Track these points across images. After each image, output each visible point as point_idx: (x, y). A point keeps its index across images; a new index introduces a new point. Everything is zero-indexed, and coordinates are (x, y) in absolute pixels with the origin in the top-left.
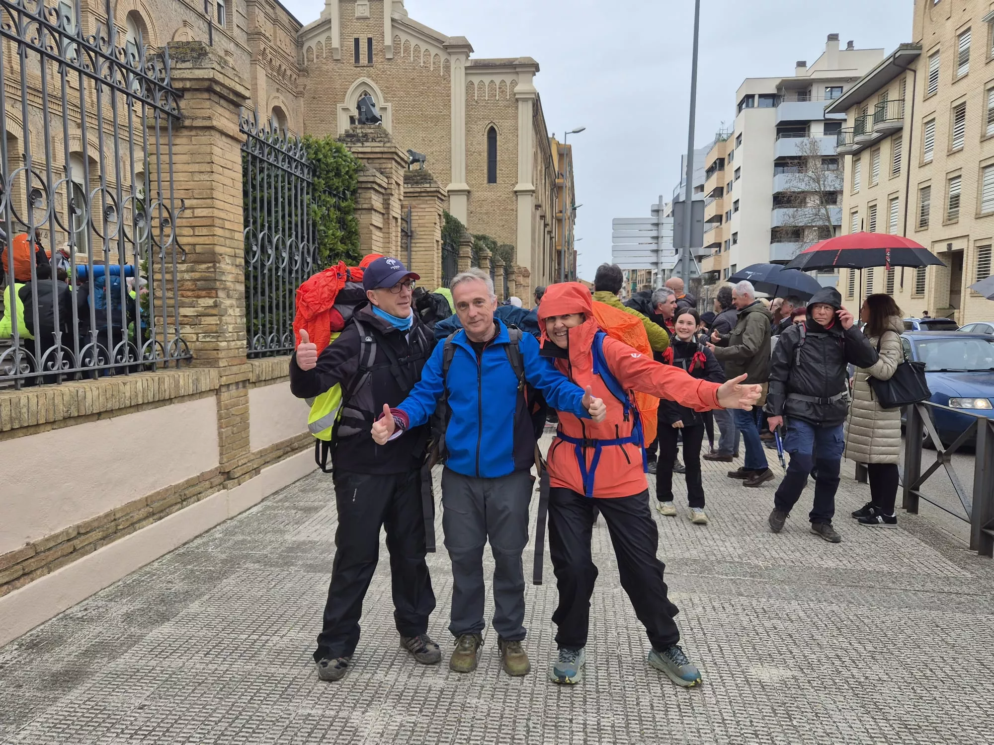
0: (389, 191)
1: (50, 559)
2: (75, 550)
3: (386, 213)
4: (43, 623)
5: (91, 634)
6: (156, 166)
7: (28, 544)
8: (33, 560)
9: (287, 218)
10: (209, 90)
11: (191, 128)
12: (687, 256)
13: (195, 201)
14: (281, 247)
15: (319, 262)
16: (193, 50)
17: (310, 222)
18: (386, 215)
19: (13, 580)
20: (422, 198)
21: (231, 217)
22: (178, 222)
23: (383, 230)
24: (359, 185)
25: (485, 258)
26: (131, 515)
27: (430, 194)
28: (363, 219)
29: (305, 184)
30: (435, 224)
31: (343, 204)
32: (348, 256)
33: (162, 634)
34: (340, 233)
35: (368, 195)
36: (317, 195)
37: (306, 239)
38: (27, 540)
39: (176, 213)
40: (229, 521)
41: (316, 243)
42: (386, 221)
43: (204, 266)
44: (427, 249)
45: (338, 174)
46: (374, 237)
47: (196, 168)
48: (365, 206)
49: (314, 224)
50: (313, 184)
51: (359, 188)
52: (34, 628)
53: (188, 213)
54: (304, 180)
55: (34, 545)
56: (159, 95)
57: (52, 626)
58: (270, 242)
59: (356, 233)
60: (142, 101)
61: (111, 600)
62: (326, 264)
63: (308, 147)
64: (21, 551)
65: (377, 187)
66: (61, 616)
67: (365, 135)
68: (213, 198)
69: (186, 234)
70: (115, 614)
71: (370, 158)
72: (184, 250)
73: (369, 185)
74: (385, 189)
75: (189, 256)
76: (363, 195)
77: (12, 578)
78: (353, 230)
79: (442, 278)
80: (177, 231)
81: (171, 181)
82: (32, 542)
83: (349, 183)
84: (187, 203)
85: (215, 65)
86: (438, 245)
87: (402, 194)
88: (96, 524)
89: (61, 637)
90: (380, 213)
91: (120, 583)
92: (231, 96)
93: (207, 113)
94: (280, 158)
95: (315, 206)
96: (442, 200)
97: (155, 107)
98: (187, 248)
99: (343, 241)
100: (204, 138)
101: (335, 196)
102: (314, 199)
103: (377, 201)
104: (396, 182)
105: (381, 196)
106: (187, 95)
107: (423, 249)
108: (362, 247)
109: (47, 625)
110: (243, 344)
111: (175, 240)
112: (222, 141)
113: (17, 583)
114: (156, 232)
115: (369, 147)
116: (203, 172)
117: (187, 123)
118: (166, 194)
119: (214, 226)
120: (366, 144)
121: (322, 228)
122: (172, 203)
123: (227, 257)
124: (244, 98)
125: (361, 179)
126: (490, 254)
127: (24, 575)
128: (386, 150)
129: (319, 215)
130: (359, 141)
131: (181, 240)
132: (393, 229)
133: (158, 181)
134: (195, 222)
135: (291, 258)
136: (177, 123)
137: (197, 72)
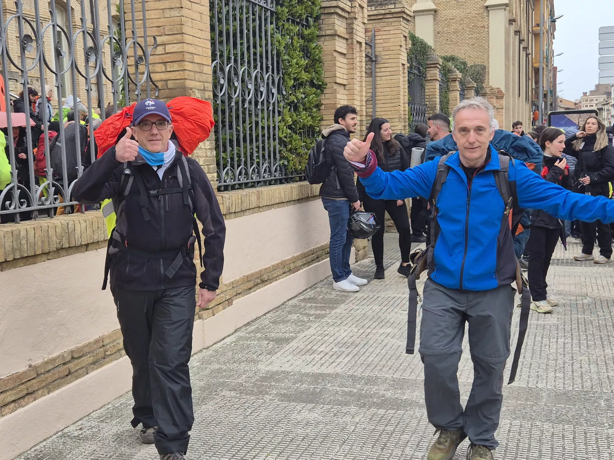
0: (352, 15)
1: (49, 380)
2: (70, 373)
3: (349, 39)
4: (45, 440)
5: (87, 452)
6: (130, 6)
7: (30, 366)
8: (34, 381)
9: (252, 50)
13: (167, 37)
14: (246, 79)
15: (284, 93)
17: (275, 52)
18: (350, 41)
19: (19, 399)
20: (386, 20)
21: (199, 51)
22: (151, 59)
23: (347, 56)
24: (322, 11)
25: (454, 80)
26: (117, 342)
27: (395, 15)
28: (326, 45)
29: (269, 14)
30: (401, 46)
31: (306, 32)
32: (312, 84)
33: (149, 454)
34: (304, 62)
35: (331, 21)
36: (280, 24)
37: (270, 70)
38: (30, 362)
39: (149, 50)
40: (204, 351)
41: (281, 73)
42: (350, 47)
44: (392, 73)
46: (338, 64)
47: (166, 5)
48: (328, 32)
49: (279, 54)
50: (276, 13)
51: (322, 14)
52: (37, 444)
53: (160, 50)
54: (267, 9)
55: (35, 367)
57: (53, 442)
58: (236, 74)
59: (319, 61)
61: (102, 421)
62: (290, 94)
64: (25, 372)
65: (340, 12)
66: (60, 434)
68: (183, 33)
69: (159, 70)
70: (106, 434)
72: (157, 86)
73: (332, 11)
74: (349, 13)
75: (162, 92)
76: (326, 21)
77: (18, 397)
78: (317, 57)
79: (409, 104)
80: (151, 68)
81: (144, 20)
82: (33, 364)
83: (312, 9)
84: (159, 40)
86: (404, 69)
87: (366, 17)
88: (87, 350)
89: (60, 453)
90: (344, 38)
91: (109, 406)
95: (278, 36)
96: (408, 21)
98: (159, 84)
99: (306, 69)
101: (298, 23)
102: (278, 29)
103: (340, 27)
104: (360, 5)
105: (345, 20)
107: (388, 74)
108: (326, 75)
109: (48, 441)
110: (213, 177)
111: (149, 77)
113: (22, 402)
114: (132, 70)
116: (173, 8)
118: (140, 32)
119: (184, 61)
121: (286, 57)
122: (146, 41)
123: (196, 91)
126: (460, 75)
127: (28, 394)
129: (283, 44)
131: (155, 77)
132: (357, 54)
133: (133, 21)
134: (167, 58)
135: (256, 90)
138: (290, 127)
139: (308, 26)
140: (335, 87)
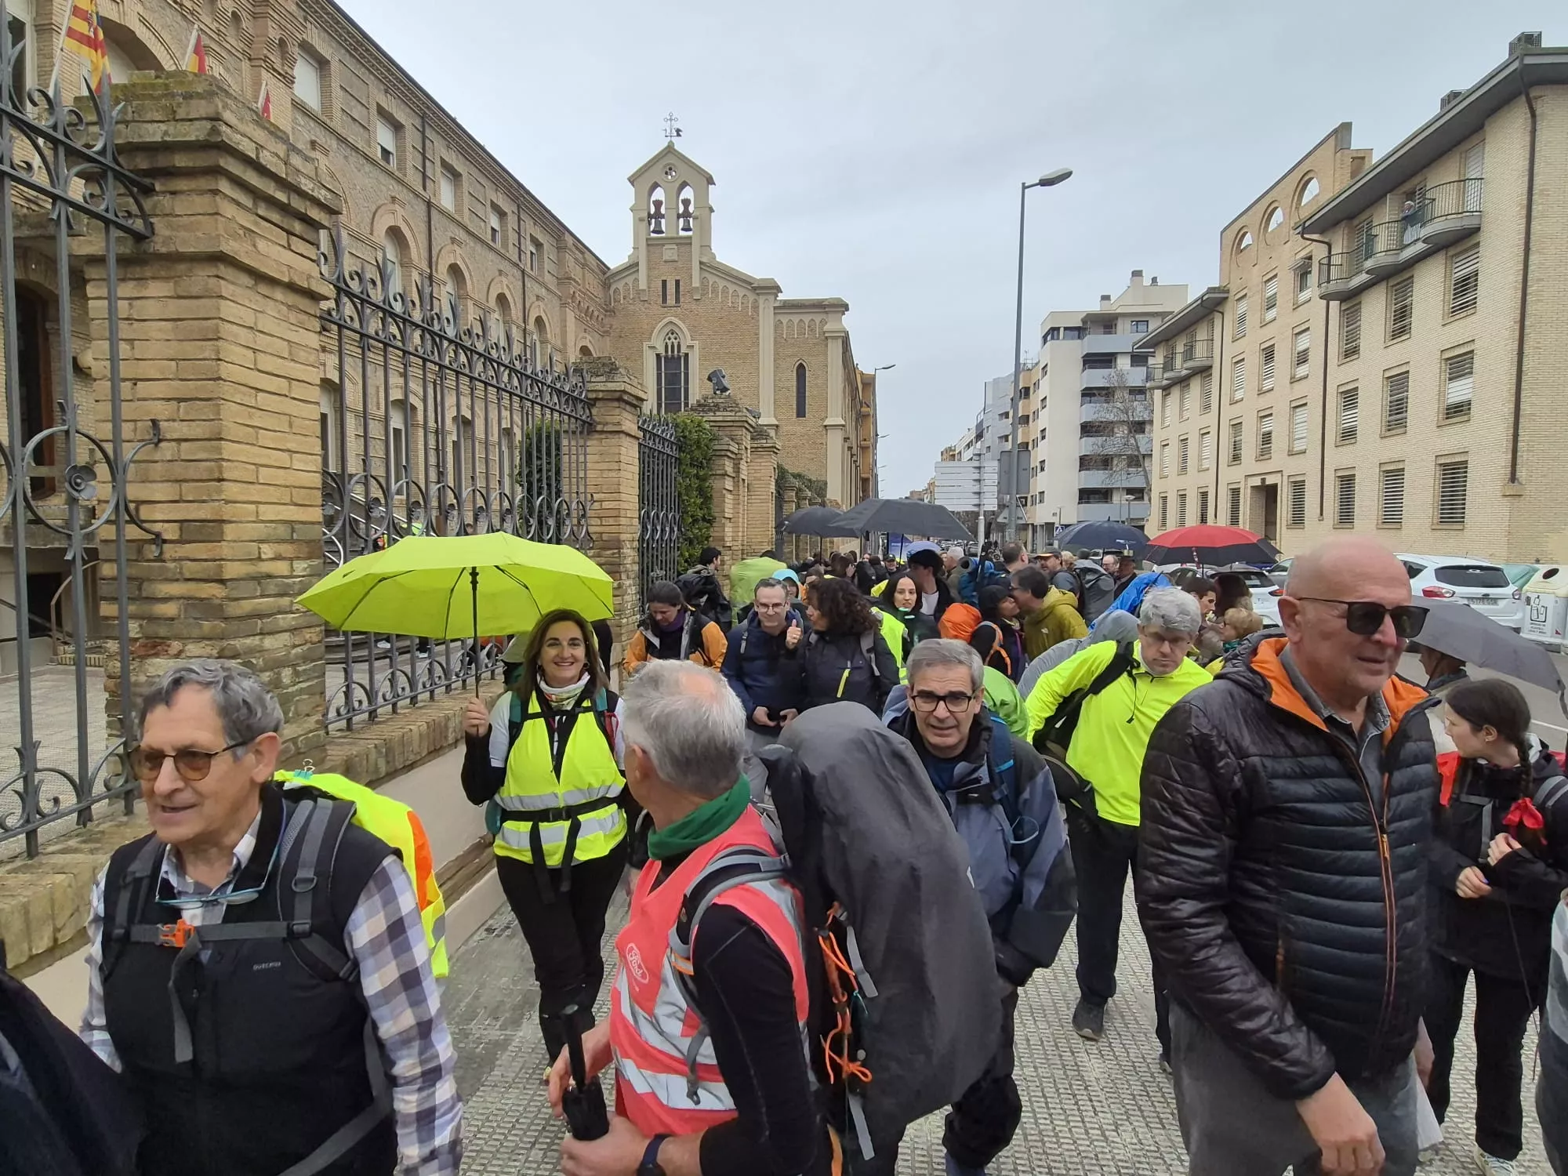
0: (739, 457)
3: (736, 479)
10: (620, 400)
11: (602, 432)
13: (604, 495)
15: (683, 530)
16: (604, 365)
17: (677, 494)
21: (631, 506)
22: (589, 513)
23: (734, 493)
24: (714, 453)
28: (716, 484)
29: (674, 460)
30: (771, 476)
31: (702, 473)
32: (704, 519)
34: (699, 501)
35: (722, 462)
36: (682, 468)
37: (672, 510)
39: (588, 507)
41: (681, 512)
42: (736, 485)
43: (609, 552)
44: (762, 501)
45: (699, 447)
46: (727, 501)
47: (604, 466)
48: (718, 472)
49: (680, 495)
50: (679, 459)
51: (715, 456)
53: (596, 505)
54: (673, 457)
56: (579, 406)
58: (649, 518)
59: (711, 498)
60: (569, 415)
62: (688, 531)
63: (677, 426)
65: (729, 454)
67: (717, 405)
68: (618, 491)
69: (594, 524)
71: (720, 426)
72: (591, 539)
73: (723, 453)
74: (736, 455)
75: (596, 543)
76: (717, 462)
78: (709, 496)
80: (591, 522)
81: (585, 478)
83: (707, 453)
84: (597, 497)
85: (626, 379)
86: (772, 497)
87: (749, 456)
90: (731, 477)
92: (635, 402)
93: (616, 419)
94: (657, 440)
95: (680, 479)
96: (777, 454)
97: (576, 418)
98: (594, 537)
99: (701, 506)
100: (614, 440)
101: (695, 466)
102: (680, 472)
103: (729, 469)
104: (745, 447)
105: (733, 462)
106: (598, 404)
108: (715, 511)
111: (587, 532)
112: (626, 441)
114: (575, 522)
115: (720, 416)
116: (610, 470)
117: (599, 428)
118: (582, 489)
119: (618, 516)
120: (718, 413)
121: (686, 498)
122: (585, 497)
123: (628, 542)
124: (642, 400)
125: (716, 448)
126: (809, 494)
128: (737, 419)
129: (683, 486)
130: (710, 410)
131: (592, 529)
132: (741, 491)
133: (577, 479)
134: (602, 513)
135: (662, 530)
136: (589, 428)
137: (609, 385)
138: (686, 561)
139: (701, 467)
140: (723, 520)
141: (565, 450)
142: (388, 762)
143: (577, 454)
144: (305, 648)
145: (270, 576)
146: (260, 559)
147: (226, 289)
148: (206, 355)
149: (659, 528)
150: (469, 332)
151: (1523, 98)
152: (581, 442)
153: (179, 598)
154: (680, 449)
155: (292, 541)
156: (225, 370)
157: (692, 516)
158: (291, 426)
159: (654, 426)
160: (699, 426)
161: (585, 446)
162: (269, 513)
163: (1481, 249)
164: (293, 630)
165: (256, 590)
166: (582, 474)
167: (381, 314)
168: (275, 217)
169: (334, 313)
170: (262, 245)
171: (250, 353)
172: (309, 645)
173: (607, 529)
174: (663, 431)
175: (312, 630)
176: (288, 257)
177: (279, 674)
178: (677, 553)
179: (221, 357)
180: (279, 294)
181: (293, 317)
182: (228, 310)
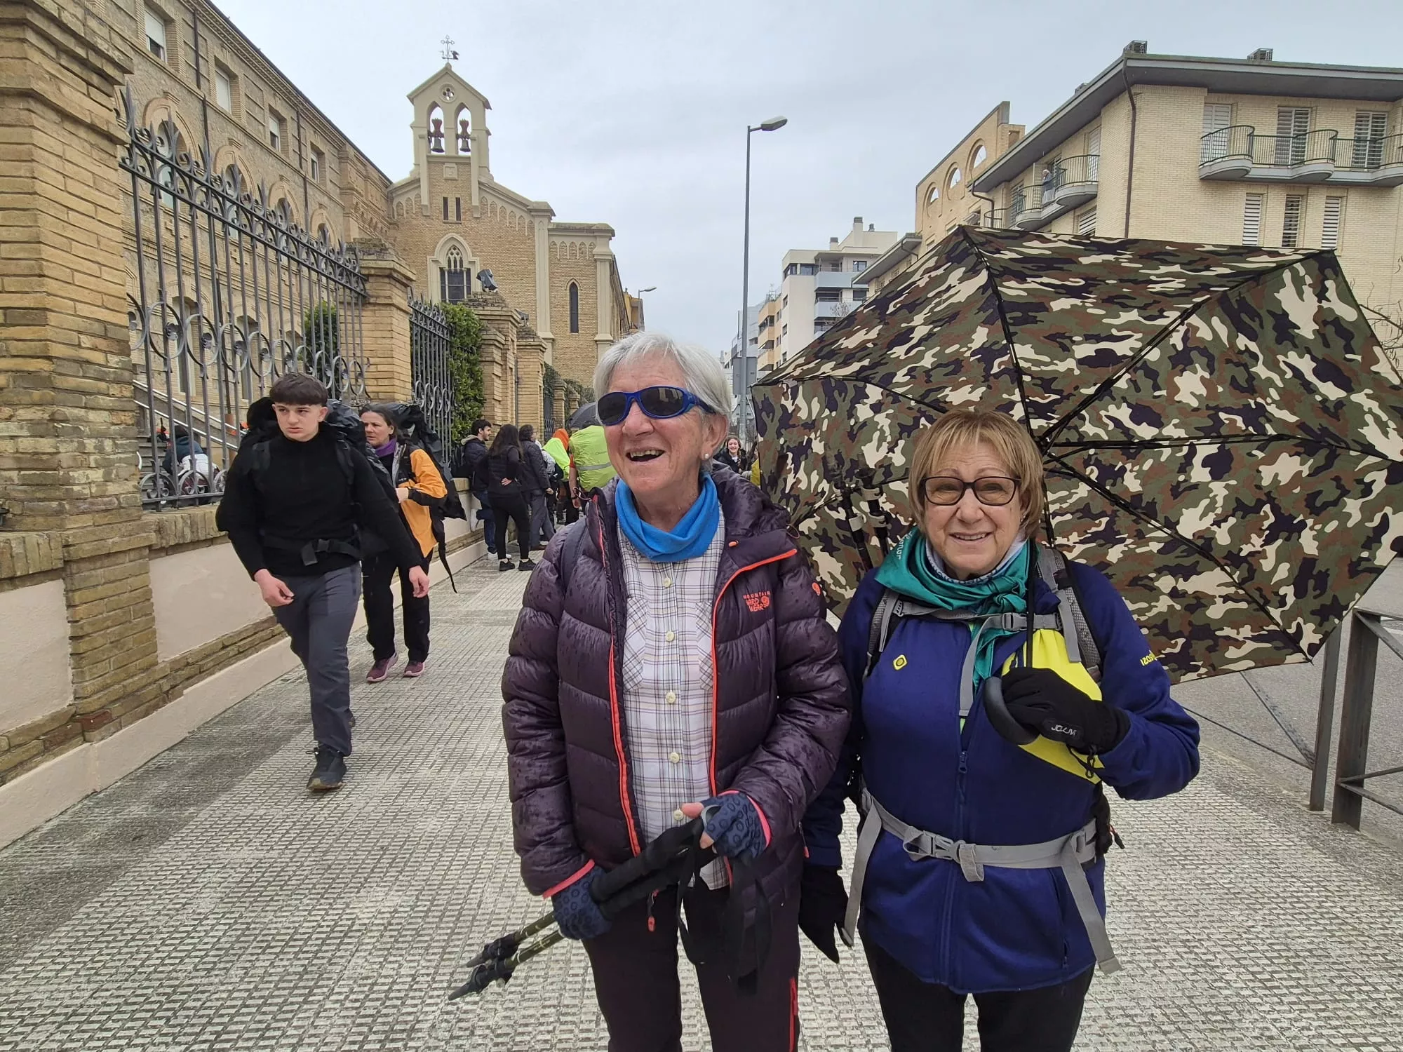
0: (506, 347)
3: (503, 366)
10: (390, 276)
11: (375, 304)
12: (744, 400)
13: (379, 359)
15: (456, 405)
16: (375, 245)
17: (449, 373)
18: (505, 367)
20: (526, 350)
21: (403, 371)
22: (366, 375)
23: (502, 379)
24: (484, 342)
27: (534, 347)
28: (486, 369)
29: (445, 342)
30: (537, 372)
31: (472, 358)
32: (475, 399)
34: (471, 382)
35: (490, 350)
36: (453, 351)
39: (365, 368)
41: (453, 389)
42: (504, 371)
44: (531, 393)
45: (468, 334)
46: (495, 384)
47: (378, 334)
48: (488, 359)
49: (452, 374)
50: (450, 342)
51: (484, 344)
53: (372, 368)
54: (444, 339)
56: (353, 280)
58: (422, 388)
59: (481, 381)
60: (344, 286)
62: (460, 406)
63: (448, 312)
65: (497, 344)
67: (485, 301)
68: (392, 357)
69: (372, 384)
71: (492, 319)
72: (369, 397)
73: (491, 342)
74: (503, 345)
76: (486, 350)
78: (479, 378)
79: (544, 418)
80: (368, 382)
81: (361, 344)
83: (476, 340)
84: (372, 361)
85: (394, 259)
86: (540, 390)
87: (516, 348)
90: (500, 364)
92: (404, 281)
93: (388, 293)
94: (429, 322)
95: (451, 360)
96: (541, 350)
97: (351, 289)
98: (372, 395)
99: (472, 387)
100: (385, 312)
101: (466, 351)
102: (451, 354)
103: (497, 355)
104: (511, 339)
105: (500, 350)
106: (371, 279)
107: (528, 393)
108: (486, 393)
111: (365, 389)
112: (397, 313)
114: (353, 382)
115: (488, 310)
116: (385, 338)
117: (372, 300)
118: (358, 354)
119: (392, 378)
120: (486, 308)
121: (457, 377)
122: (362, 361)
124: (411, 280)
125: (484, 337)
126: (579, 396)
128: (504, 313)
129: (456, 367)
130: (480, 305)
131: (368, 389)
132: (509, 378)
133: (354, 344)
134: (378, 375)
135: (436, 403)
136: (363, 300)
137: (379, 262)
138: (459, 433)
139: (472, 353)
140: (493, 402)
141: (342, 319)
142: (193, 532)
143: (353, 323)
144: (122, 427)
145: (88, 362)
146: (79, 346)
147: (38, 122)
148: (22, 173)
149: (433, 399)
150: (248, 198)
151: (1127, 95)
152: (356, 313)
153: (7, 371)
154: (451, 333)
155: (105, 337)
156: (39, 187)
157: (464, 395)
158: (98, 243)
159: (426, 309)
160: (468, 315)
161: (359, 316)
162: (84, 310)
163: (1097, 212)
164: (111, 410)
165: (79, 371)
166: (358, 341)
167: (169, 169)
168: (76, 68)
169: (128, 161)
170: (65, 89)
171: (60, 177)
172: (123, 426)
173: (382, 389)
174: (434, 315)
175: (126, 414)
176: (88, 103)
177: (102, 442)
178: (451, 425)
179: (36, 175)
180: (82, 133)
181: (96, 154)
182: (38, 137)
